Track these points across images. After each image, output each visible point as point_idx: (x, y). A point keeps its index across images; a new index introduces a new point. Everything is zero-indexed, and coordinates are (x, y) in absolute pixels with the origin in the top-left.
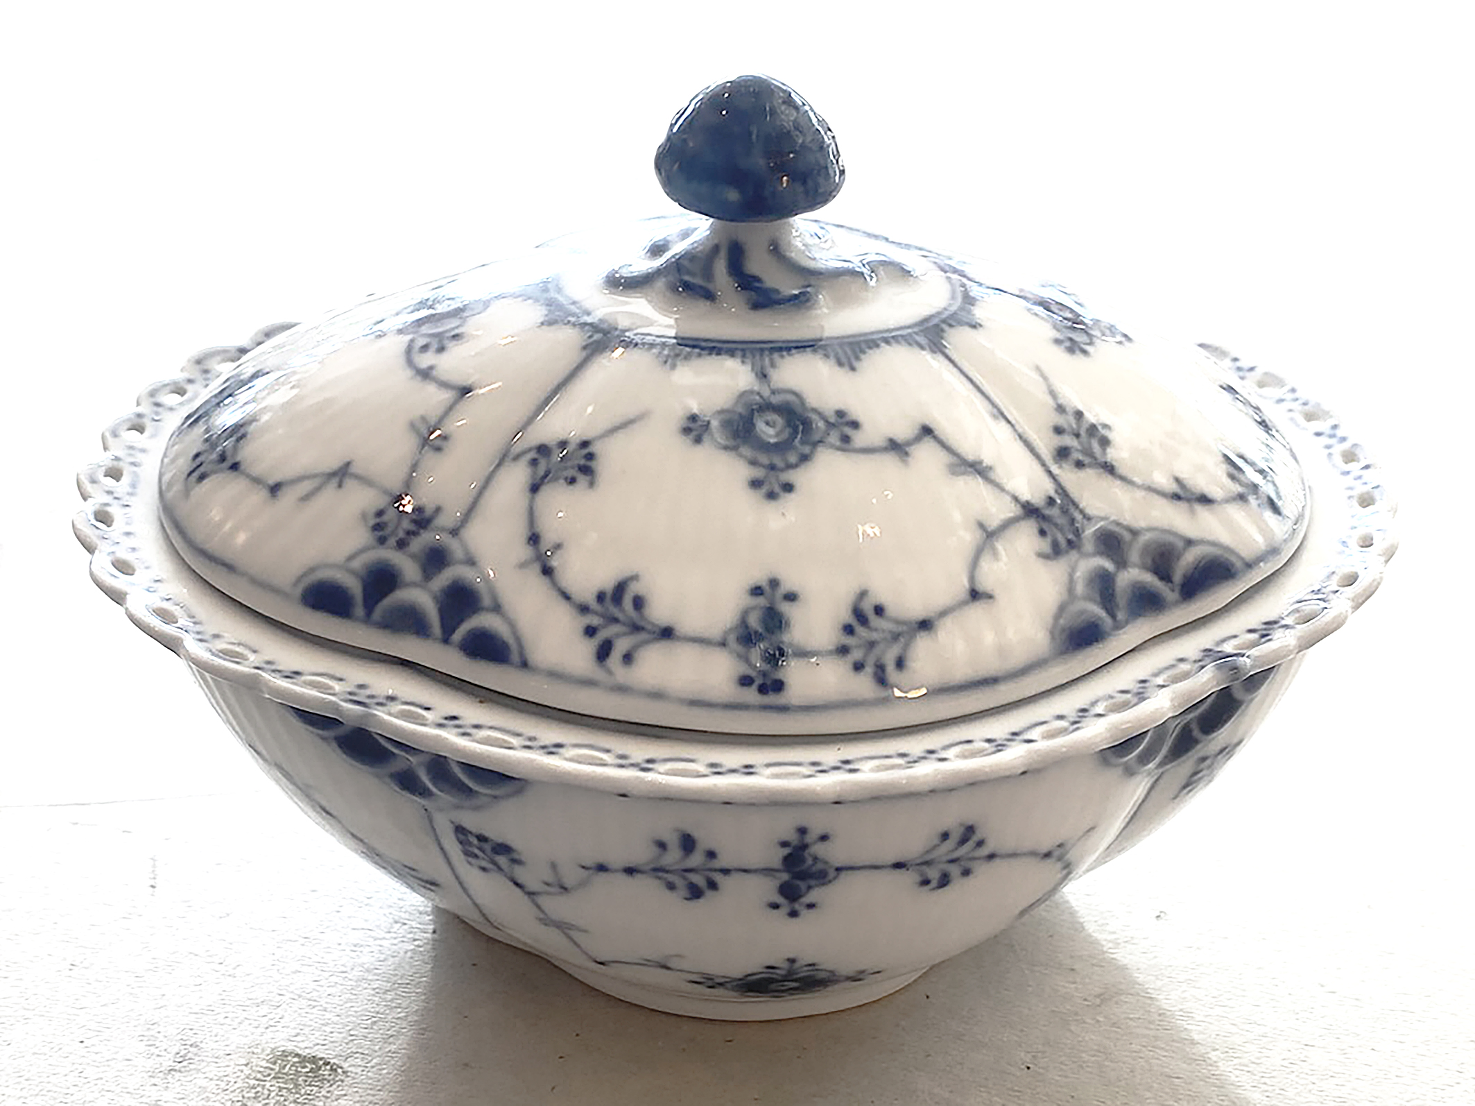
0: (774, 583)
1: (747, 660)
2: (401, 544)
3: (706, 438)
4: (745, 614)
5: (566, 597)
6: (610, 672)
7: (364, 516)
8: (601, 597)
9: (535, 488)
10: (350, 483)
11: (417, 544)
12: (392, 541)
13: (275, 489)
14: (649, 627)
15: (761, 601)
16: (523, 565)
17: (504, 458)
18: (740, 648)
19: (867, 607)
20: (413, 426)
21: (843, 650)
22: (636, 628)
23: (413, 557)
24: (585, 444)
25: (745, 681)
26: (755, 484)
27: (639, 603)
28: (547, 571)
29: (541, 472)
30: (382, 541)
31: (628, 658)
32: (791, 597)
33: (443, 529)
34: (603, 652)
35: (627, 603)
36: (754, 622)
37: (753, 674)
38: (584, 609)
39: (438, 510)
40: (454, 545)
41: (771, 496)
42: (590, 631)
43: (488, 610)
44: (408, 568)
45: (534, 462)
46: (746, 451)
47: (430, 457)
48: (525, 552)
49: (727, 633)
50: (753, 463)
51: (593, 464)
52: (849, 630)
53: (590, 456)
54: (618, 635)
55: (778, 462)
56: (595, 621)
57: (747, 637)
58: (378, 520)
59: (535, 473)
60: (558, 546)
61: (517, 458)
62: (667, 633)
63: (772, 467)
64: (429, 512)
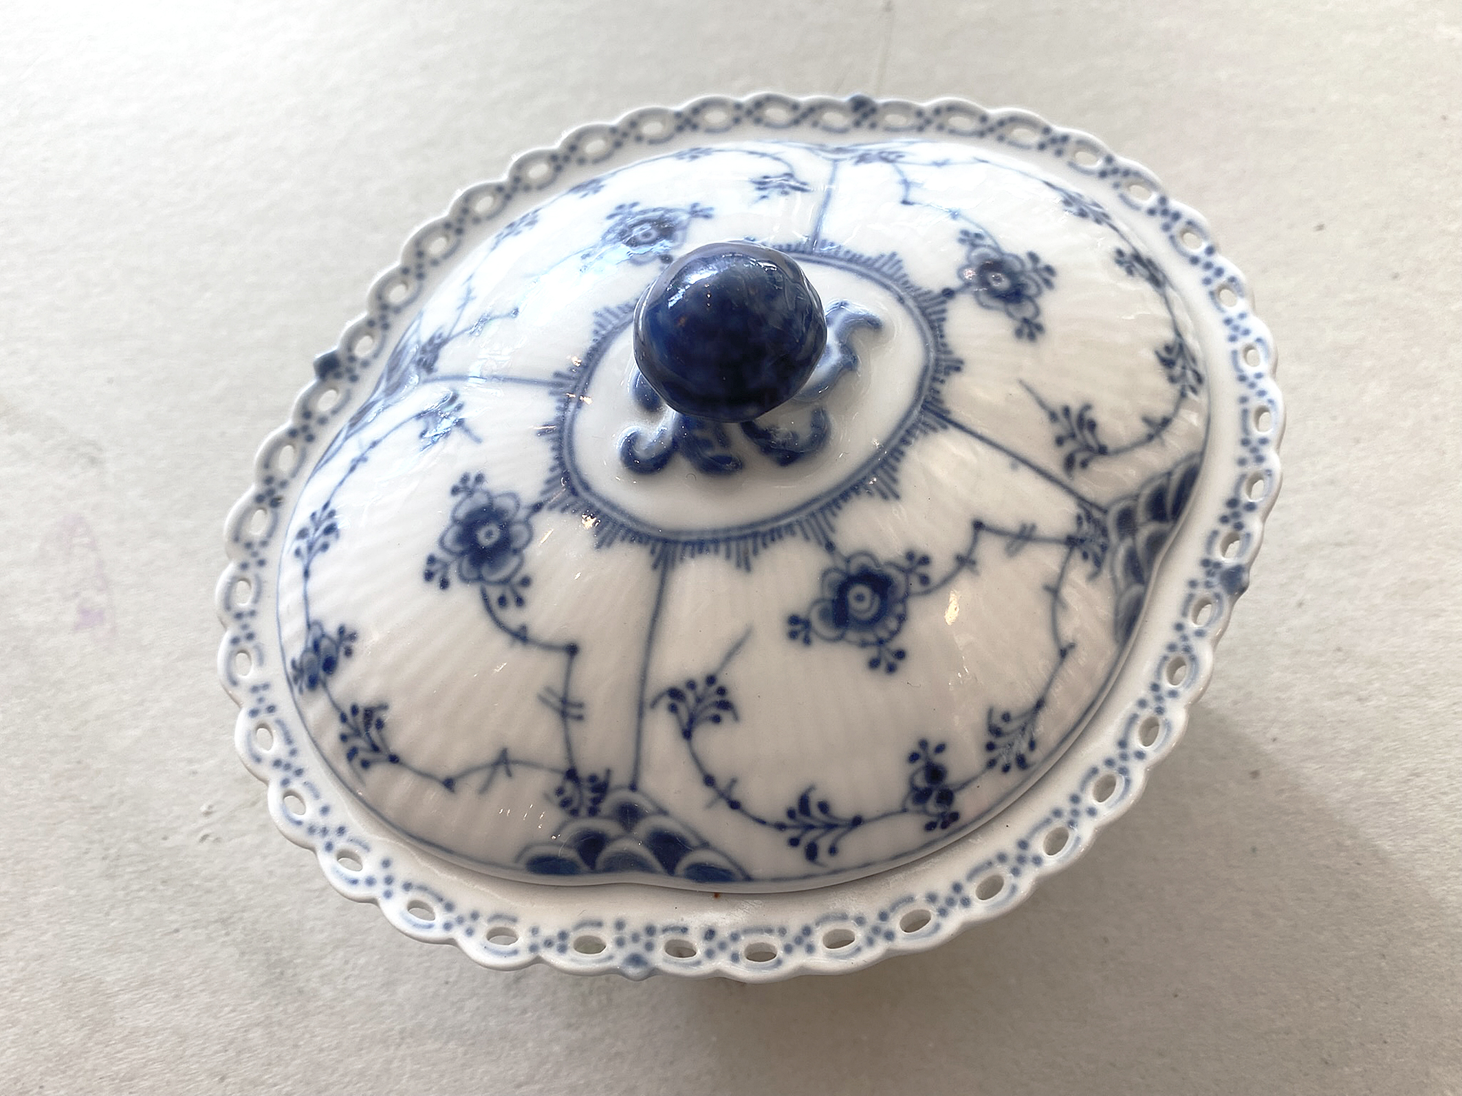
0: (923, 744)
1: (926, 812)
2: (593, 812)
3: (813, 636)
4: (911, 781)
5: (762, 822)
6: (821, 865)
7: (546, 797)
8: (791, 814)
9: (687, 734)
10: (517, 770)
11: (607, 806)
12: (584, 811)
13: (449, 784)
14: (840, 823)
15: (920, 763)
16: (710, 805)
17: (641, 709)
18: (920, 807)
19: (997, 720)
20: (543, 700)
21: (991, 764)
22: (830, 827)
23: (608, 817)
24: (711, 680)
25: (930, 827)
26: (874, 664)
27: (824, 807)
28: (735, 805)
29: (685, 718)
30: (574, 813)
31: (833, 851)
32: (940, 748)
33: (620, 788)
34: (812, 853)
35: (815, 811)
36: (921, 782)
37: (934, 819)
38: (781, 827)
39: (608, 772)
40: (636, 798)
41: (891, 669)
42: (794, 842)
43: (696, 848)
44: (610, 827)
45: (673, 709)
46: (852, 635)
47: (575, 728)
48: (705, 794)
49: (904, 801)
50: (864, 644)
51: (728, 697)
52: (990, 747)
53: (722, 691)
54: (817, 838)
55: (883, 634)
56: (793, 833)
57: (919, 796)
58: (561, 797)
59: (679, 720)
60: (734, 782)
61: (654, 704)
62: (857, 822)
63: (881, 642)
64: (601, 776)
